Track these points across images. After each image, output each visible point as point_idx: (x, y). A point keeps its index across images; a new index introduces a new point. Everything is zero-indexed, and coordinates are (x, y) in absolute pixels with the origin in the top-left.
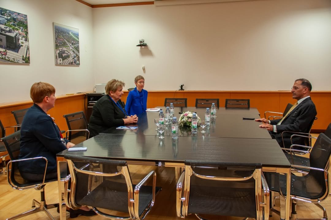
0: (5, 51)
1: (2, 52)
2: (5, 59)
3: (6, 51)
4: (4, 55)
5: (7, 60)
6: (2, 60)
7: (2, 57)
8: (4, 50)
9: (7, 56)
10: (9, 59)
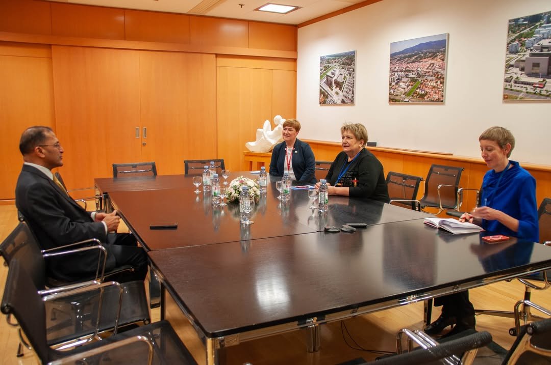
0: (542, 82)
1: (536, 84)
2: (541, 95)
3: (544, 80)
4: (539, 87)
5: (544, 95)
6: (535, 96)
7: (534, 92)
8: (542, 80)
9: (545, 89)
10: (548, 94)
